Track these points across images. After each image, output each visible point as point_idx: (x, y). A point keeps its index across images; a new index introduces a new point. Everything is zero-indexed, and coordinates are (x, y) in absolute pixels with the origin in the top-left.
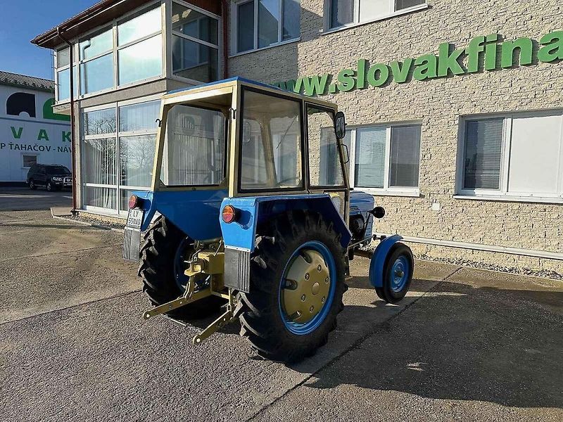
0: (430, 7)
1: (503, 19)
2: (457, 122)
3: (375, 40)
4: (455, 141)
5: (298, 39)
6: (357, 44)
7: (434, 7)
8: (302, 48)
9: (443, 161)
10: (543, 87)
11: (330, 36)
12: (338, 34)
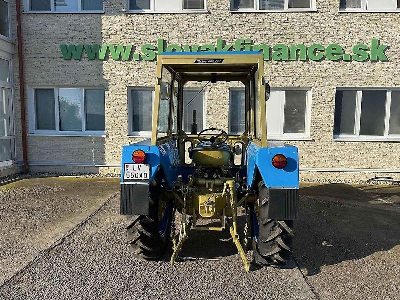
0: (210, 13)
1: (253, 31)
2: (228, 91)
3: (171, 27)
4: (228, 103)
5: (102, 12)
6: (156, 27)
7: (212, 14)
8: (106, 21)
9: (221, 116)
10: (274, 75)
11: (132, 16)
12: (140, 16)
